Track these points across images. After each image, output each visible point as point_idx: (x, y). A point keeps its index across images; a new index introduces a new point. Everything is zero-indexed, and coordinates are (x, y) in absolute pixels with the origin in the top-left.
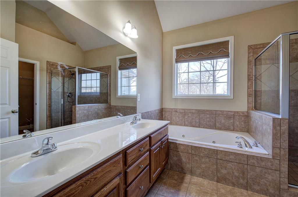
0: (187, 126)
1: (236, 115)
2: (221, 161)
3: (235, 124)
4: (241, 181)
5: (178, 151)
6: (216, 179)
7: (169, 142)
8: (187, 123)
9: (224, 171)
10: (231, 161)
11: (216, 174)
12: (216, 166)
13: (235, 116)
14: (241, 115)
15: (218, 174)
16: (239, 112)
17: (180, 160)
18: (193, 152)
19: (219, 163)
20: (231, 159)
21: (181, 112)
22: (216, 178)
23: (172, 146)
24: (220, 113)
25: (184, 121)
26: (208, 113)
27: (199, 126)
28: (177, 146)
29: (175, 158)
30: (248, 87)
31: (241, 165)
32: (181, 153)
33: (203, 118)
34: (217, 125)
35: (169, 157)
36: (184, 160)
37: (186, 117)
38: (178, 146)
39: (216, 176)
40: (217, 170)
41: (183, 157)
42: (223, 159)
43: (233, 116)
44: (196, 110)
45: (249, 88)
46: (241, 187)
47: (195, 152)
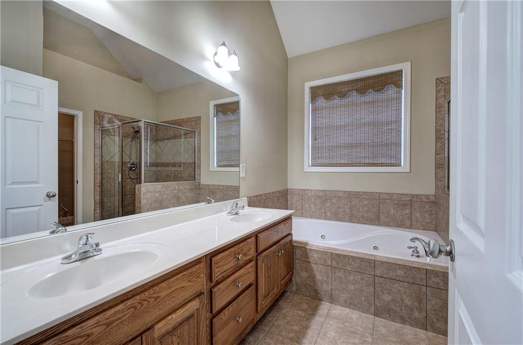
0: (330, 219)
1: (416, 200)
2: (382, 280)
3: (414, 218)
4: (416, 314)
5: (309, 262)
6: (373, 311)
7: (294, 246)
8: (329, 214)
9: (387, 298)
10: (398, 281)
11: (373, 301)
12: (373, 288)
13: (414, 202)
14: (424, 200)
15: (377, 301)
16: (421, 195)
17: (312, 277)
18: (334, 262)
19: (378, 284)
20: (397, 276)
21: (319, 197)
22: (373, 308)
23: (298, 253)
24: (388, 197)
25: (323, 210)
26: (365, 196)
27: (351, 220)
28: (307, 254)
29: (304, 274)
30: (436, 151)
31: (415, 287)
32: (313, 265)
33: (358, 205)
34: (382, 217)
35: (294, 271)
36: (318, 277)
37: (328, 204)
38: (309, 254)
39: (374, 305)
40: (375, 295)
41: (317, 272)
42: (386, 276)
43: (410, 202)
44: (346, 192)
45: (438, 152)
46: (416, 325)
47: (338, 263)
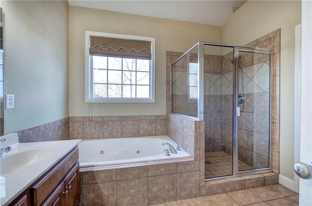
0: (107, 138)
1: (158, 119)
2: (152, 178)
3: (157, 129)
4: (172, 193)
5: (96, 183)
6: (147, 202)
7: (80, 172)
8: (106, 134)
9: (155, 189)
10: (162, 175)
11: (147, 196)
12: (147, 186)
13: (157, 120)
14: (162, 118)
15: (149, 194)
16: (160, 116)
17: (100, 196)
18: (118, 177)
19: (150, 182)
20: (161, 172)
21: (98, 122)
22: (147, 200)
23: (85, 178)
24: (144, 118)
25: (101, 131)
26: (131, 119)
27: (122, 136)
28: (94, 176)
29: (91, 196)
30: (167, 91)
31: (171, 176)
32: (100, 185)
33: (126, 125)
34: (141, 132)
35: (81, 196)
36: (105, 192)
37: (106, 127)
38: (96, 176)
39: (147, 198)
40: (148, 190)
41: (103, 189)
42: (155, 175)
43: (155, 120)
44: (118, 116)
45: (168, 92)
46: (171, 200)
47: (122, 176)
